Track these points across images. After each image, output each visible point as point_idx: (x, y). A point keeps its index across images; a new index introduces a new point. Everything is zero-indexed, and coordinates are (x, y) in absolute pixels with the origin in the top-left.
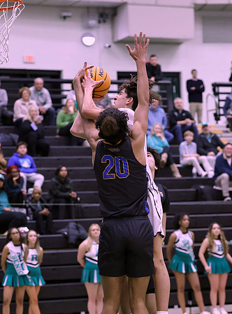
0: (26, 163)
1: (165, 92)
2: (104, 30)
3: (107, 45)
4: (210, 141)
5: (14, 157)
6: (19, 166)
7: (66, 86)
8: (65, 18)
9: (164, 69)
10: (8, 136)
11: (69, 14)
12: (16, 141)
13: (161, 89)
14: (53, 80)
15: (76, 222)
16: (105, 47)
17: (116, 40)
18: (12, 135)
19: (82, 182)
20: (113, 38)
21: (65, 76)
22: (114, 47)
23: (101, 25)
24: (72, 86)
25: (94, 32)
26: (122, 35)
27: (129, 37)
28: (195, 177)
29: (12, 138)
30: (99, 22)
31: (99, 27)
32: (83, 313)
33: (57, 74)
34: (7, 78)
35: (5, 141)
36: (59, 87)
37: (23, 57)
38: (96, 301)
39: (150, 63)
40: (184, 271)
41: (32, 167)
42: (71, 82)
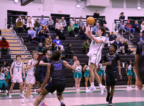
0: (58, 42)
1: (100, 22)
2: (83, 3)
3: (84, 8)
4: (114, 37)
5: (55, 40)
6: (56, 43)
7: (71, 19)
9: (100, 15)
10: (53, 34)
13: (99, 21)
14: (67, 18)
16: (83, 8)
17: (86, 6)
18: (54, 33)
19: (75, 48)
20: (85, 5)
21: (71, 16)
22: (85, 8)
23: (82, 2)
24: (73, 20)
25: (80, 4)
26: (88, 5)
27: (90, 5)
28: (108, 47)
29: (54, 34)
31: (81, 2)
32: (74, 87)
33: (69, 16)
34: (54, 16)
35: (52, 35)
36: (69, 20)
37: (58, 10)
38: (78, 83)
39: (96, 13)
40: (102, 75)
41: (60, 43)
42: (73, 18)
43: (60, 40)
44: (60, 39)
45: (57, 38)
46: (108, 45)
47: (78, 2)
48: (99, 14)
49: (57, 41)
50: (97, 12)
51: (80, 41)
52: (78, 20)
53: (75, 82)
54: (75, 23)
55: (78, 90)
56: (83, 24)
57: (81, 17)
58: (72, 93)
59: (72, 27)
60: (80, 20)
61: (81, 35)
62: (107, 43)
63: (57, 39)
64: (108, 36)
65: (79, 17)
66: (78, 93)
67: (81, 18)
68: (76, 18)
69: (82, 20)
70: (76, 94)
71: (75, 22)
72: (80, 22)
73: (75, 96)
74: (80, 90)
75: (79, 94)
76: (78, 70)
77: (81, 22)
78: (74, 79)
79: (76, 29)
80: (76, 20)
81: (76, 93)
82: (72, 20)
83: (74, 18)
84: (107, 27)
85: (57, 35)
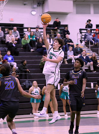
0: (10, 58)
1: (62, 32)
2: (39, 9)
3: (41, 15)
4: (79, 50)
5: (6, 56)
6: (7, 59)
8: (25, 4)
9: (61, 24)
10: (3, 48)
11: (27, 3)
12: (7, 50)
13: (60, 31)
14: (20, 28)
15: (29, 80)
20: (43, 12)
21: (25, 26)
25: (36, 10)
26: (46, 11)
27: (49, 12)
29: (5, 49)
30: (38, 6)
31: (37, 8)
32: (31, 114)
33: (22, 25)
34: (3, 27)
35: (2, 50)
36: (23, 30)
37: (9, 19)
38: (35, 110)
39: (56, 21)
40: (66, 99)
41: (12, 60)
42: (27, 28)
43: (12, 56)
44: (12, 54)
45: (9, 53)
46: (73, 61)
47: (34, 8)
48: (60, 22)
49: (8, 57)
50: (58, 20)
51: (37, 56)
52: (35, 30)
53: (32, 108)
54: (30, 34)
55: (36, 118)
56: (41, 35)
57: (38, 26)
58: (29, 121)
59: (27, 39)
60: (37, 31)
61: (38, 49)
62: (71, 58)
63: (8, 55)
64: (71, 49)
65: (35, 27)
66: (36, 121)
67: (38, 28)
68: (31, 28)
69: (40, 30)
70: (34, 123)
71: (30, 32)
72: (36, 33)
73: (32, 126)
74: (39, 118)
75: (38, 122)
76: (36, 93)
77: (38, 33)
78: (31, 103)
79: (31, 41)
80: (32, 30)
81: (33, 121)
82: (27, 31)
83: (29, 28)
84: (70, 38)
85: (8, 50)
